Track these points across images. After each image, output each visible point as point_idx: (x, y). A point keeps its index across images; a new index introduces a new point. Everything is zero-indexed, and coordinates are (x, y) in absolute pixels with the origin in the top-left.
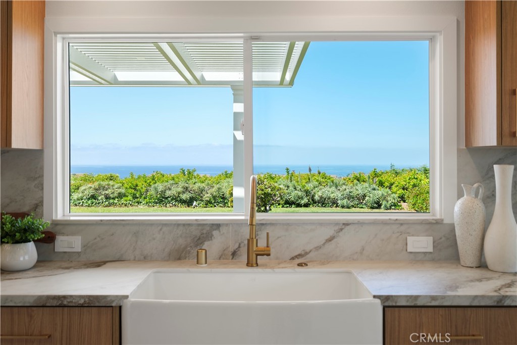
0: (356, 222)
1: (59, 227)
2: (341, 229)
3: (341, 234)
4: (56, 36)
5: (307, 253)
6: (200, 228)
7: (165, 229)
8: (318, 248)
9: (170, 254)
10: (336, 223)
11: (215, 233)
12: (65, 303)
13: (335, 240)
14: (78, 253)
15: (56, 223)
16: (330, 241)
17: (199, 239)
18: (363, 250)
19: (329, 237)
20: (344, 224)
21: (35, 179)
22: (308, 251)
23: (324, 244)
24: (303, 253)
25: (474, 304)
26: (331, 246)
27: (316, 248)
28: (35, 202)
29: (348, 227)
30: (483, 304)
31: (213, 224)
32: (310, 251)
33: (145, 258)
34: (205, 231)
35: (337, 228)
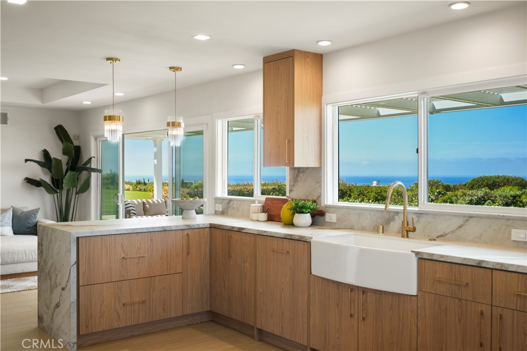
0: (476, 216)
1: (327, 208)
2: (468, 220)
3: (467, 223)
4: (327, 105)
5: (446, 235)
6: (389, 213)
7: (372, 213)
8: (453, 232)
9: (374, 228)
10: (463, 216)
11: (396, 217)
12: (293, 238)
13: (463, 227)
14: (334, 223)
15: (326, 207)
16: (460, 227)
17: (388, 220)
18: (482, 235)
19: (459, 225)
20: (469, 217)
21: (318, 182)
22: (447, 233)
23: (457, 229)
24: (444, 234)
25: (463, 263)
26: (460, 232)
27: (451, 232)
28: (318, 195)
29: (472, 219)
30: (469, 264)
31: (395, 212)
32: (448, 233)
33: (363, 229)
34: (391, 216)
35: (464, 219)
